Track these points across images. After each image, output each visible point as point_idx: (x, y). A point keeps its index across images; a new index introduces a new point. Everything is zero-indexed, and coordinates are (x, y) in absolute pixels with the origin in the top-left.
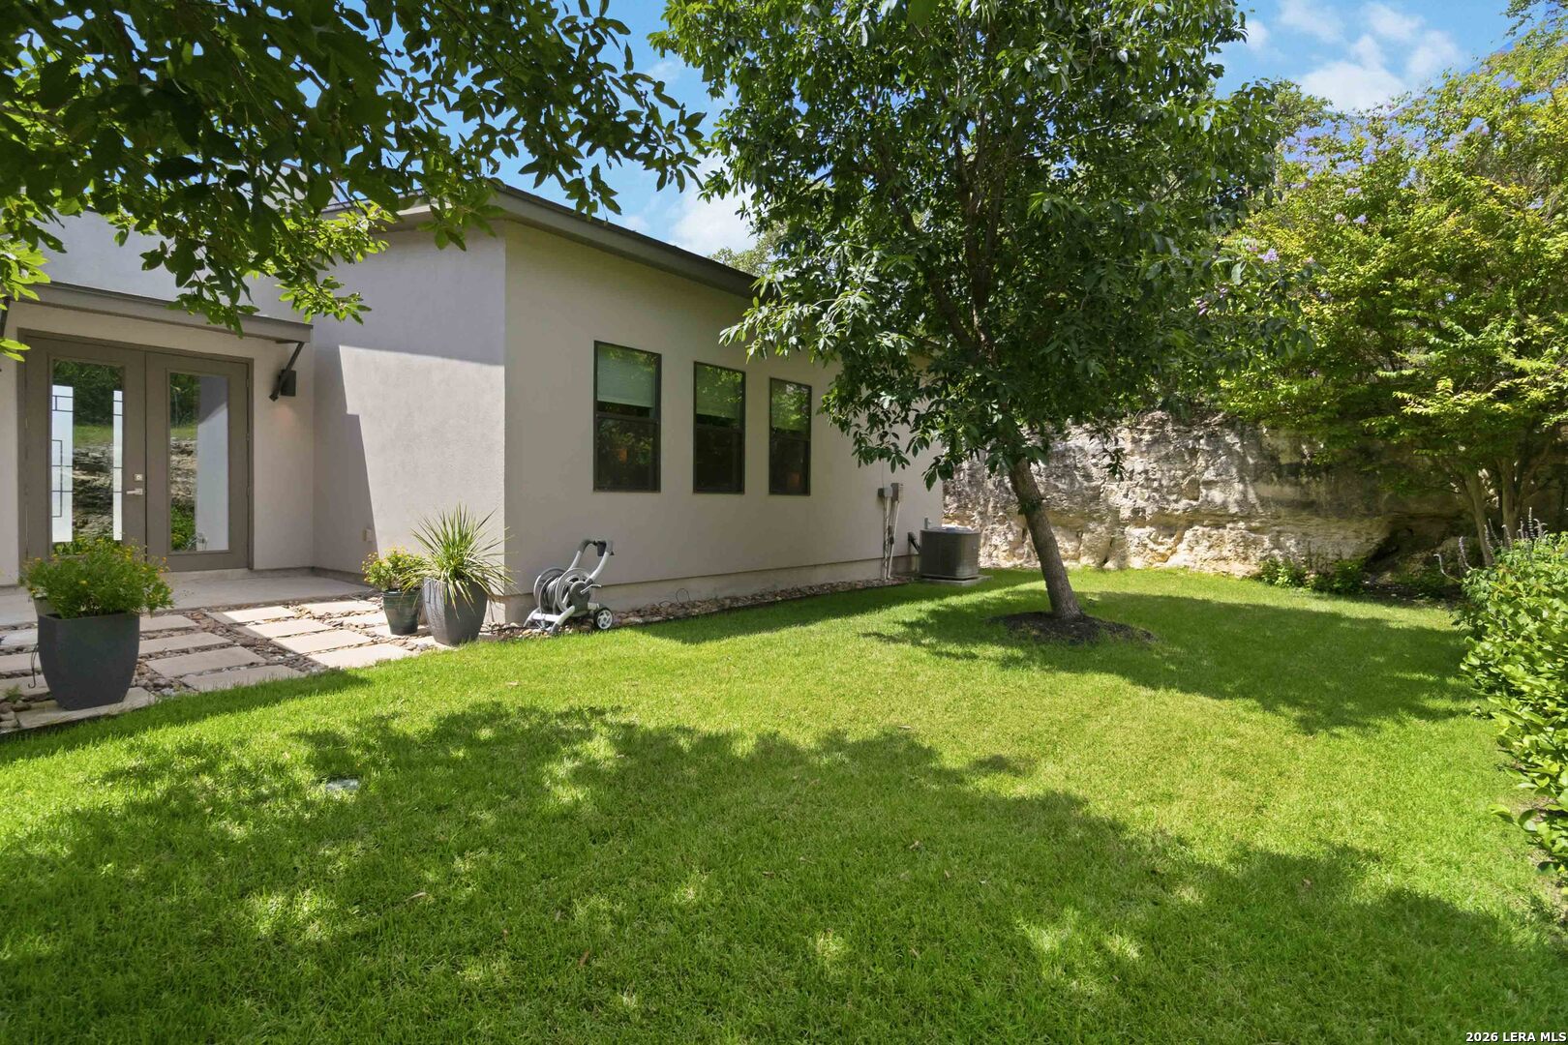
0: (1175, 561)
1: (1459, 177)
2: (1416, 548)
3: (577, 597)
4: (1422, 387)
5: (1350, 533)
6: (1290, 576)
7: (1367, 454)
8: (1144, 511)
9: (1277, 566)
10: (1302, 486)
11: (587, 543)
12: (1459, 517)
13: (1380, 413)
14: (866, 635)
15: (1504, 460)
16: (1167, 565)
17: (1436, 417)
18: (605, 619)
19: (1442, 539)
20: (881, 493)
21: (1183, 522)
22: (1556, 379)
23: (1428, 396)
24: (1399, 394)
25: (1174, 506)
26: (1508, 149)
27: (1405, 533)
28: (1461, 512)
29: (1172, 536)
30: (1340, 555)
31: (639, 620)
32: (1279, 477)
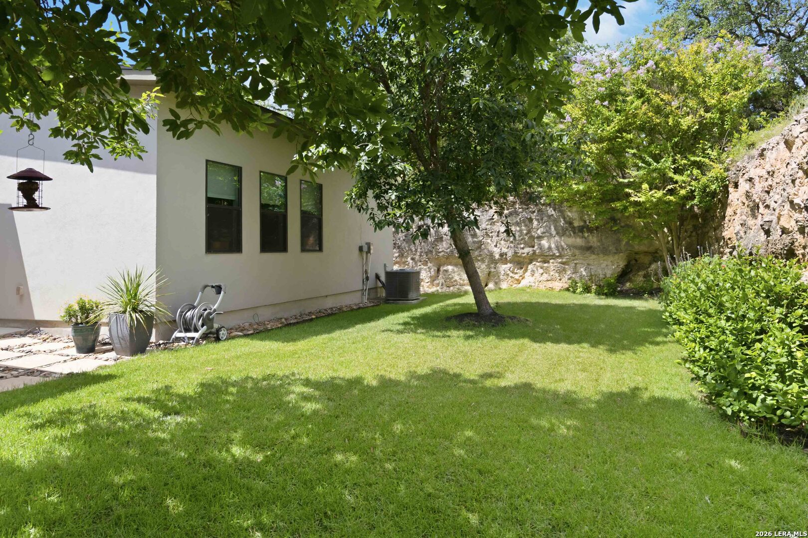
0: (524, 283)
1: (644, 87)
2: (639, 270)
3: (207, 321)
4: (637, 187)
5: (609, 263)
6: (583, 288)
7: (613, 220)
8: (506, 255)
9: (576, 283)
10: (585, 238)
11: (206, 287)
12: (656, 252)
13: (619, 200)
14: (383, 331)
15: (673, 223)
16: (520, 285)
17: (643, 202)
18: (223, 334)
19: (650, 264)
20: (361, 249)
21: (527, 261)
22: (689, 185)
23: (639, 192)
24: (627, 190)
25: (521, 251)
26: (663, 75)
27: (633, 262)
28: (657, 249)
29: (522, 268)
30: (605, 275)
31: (241, 334)
32: (574, 233)
